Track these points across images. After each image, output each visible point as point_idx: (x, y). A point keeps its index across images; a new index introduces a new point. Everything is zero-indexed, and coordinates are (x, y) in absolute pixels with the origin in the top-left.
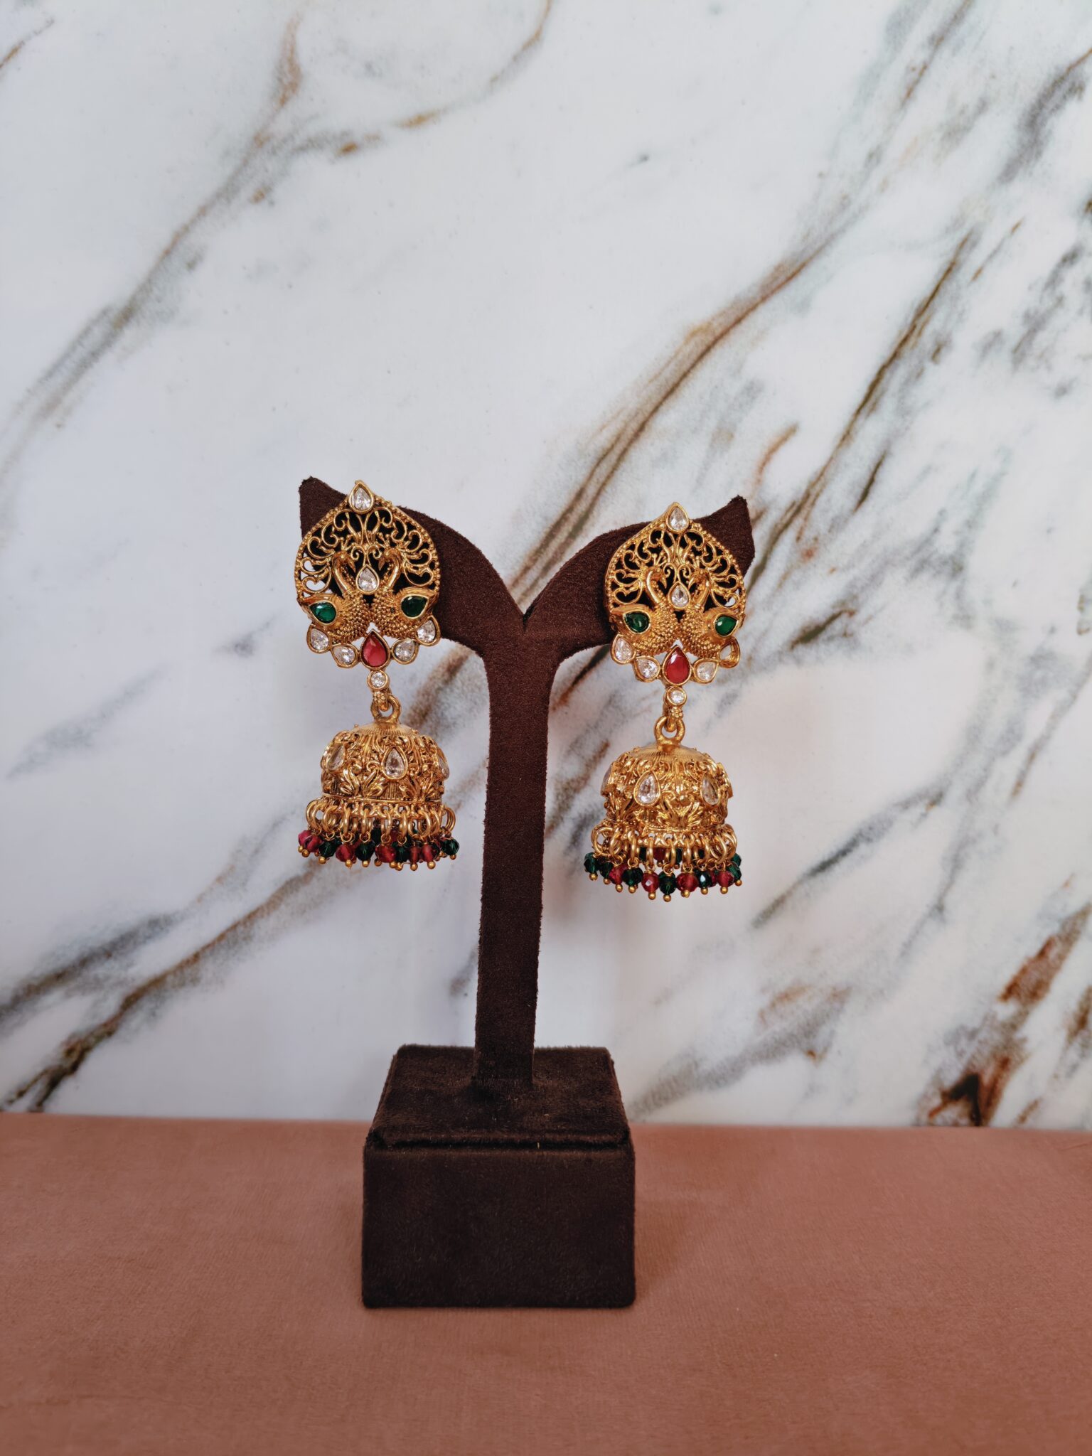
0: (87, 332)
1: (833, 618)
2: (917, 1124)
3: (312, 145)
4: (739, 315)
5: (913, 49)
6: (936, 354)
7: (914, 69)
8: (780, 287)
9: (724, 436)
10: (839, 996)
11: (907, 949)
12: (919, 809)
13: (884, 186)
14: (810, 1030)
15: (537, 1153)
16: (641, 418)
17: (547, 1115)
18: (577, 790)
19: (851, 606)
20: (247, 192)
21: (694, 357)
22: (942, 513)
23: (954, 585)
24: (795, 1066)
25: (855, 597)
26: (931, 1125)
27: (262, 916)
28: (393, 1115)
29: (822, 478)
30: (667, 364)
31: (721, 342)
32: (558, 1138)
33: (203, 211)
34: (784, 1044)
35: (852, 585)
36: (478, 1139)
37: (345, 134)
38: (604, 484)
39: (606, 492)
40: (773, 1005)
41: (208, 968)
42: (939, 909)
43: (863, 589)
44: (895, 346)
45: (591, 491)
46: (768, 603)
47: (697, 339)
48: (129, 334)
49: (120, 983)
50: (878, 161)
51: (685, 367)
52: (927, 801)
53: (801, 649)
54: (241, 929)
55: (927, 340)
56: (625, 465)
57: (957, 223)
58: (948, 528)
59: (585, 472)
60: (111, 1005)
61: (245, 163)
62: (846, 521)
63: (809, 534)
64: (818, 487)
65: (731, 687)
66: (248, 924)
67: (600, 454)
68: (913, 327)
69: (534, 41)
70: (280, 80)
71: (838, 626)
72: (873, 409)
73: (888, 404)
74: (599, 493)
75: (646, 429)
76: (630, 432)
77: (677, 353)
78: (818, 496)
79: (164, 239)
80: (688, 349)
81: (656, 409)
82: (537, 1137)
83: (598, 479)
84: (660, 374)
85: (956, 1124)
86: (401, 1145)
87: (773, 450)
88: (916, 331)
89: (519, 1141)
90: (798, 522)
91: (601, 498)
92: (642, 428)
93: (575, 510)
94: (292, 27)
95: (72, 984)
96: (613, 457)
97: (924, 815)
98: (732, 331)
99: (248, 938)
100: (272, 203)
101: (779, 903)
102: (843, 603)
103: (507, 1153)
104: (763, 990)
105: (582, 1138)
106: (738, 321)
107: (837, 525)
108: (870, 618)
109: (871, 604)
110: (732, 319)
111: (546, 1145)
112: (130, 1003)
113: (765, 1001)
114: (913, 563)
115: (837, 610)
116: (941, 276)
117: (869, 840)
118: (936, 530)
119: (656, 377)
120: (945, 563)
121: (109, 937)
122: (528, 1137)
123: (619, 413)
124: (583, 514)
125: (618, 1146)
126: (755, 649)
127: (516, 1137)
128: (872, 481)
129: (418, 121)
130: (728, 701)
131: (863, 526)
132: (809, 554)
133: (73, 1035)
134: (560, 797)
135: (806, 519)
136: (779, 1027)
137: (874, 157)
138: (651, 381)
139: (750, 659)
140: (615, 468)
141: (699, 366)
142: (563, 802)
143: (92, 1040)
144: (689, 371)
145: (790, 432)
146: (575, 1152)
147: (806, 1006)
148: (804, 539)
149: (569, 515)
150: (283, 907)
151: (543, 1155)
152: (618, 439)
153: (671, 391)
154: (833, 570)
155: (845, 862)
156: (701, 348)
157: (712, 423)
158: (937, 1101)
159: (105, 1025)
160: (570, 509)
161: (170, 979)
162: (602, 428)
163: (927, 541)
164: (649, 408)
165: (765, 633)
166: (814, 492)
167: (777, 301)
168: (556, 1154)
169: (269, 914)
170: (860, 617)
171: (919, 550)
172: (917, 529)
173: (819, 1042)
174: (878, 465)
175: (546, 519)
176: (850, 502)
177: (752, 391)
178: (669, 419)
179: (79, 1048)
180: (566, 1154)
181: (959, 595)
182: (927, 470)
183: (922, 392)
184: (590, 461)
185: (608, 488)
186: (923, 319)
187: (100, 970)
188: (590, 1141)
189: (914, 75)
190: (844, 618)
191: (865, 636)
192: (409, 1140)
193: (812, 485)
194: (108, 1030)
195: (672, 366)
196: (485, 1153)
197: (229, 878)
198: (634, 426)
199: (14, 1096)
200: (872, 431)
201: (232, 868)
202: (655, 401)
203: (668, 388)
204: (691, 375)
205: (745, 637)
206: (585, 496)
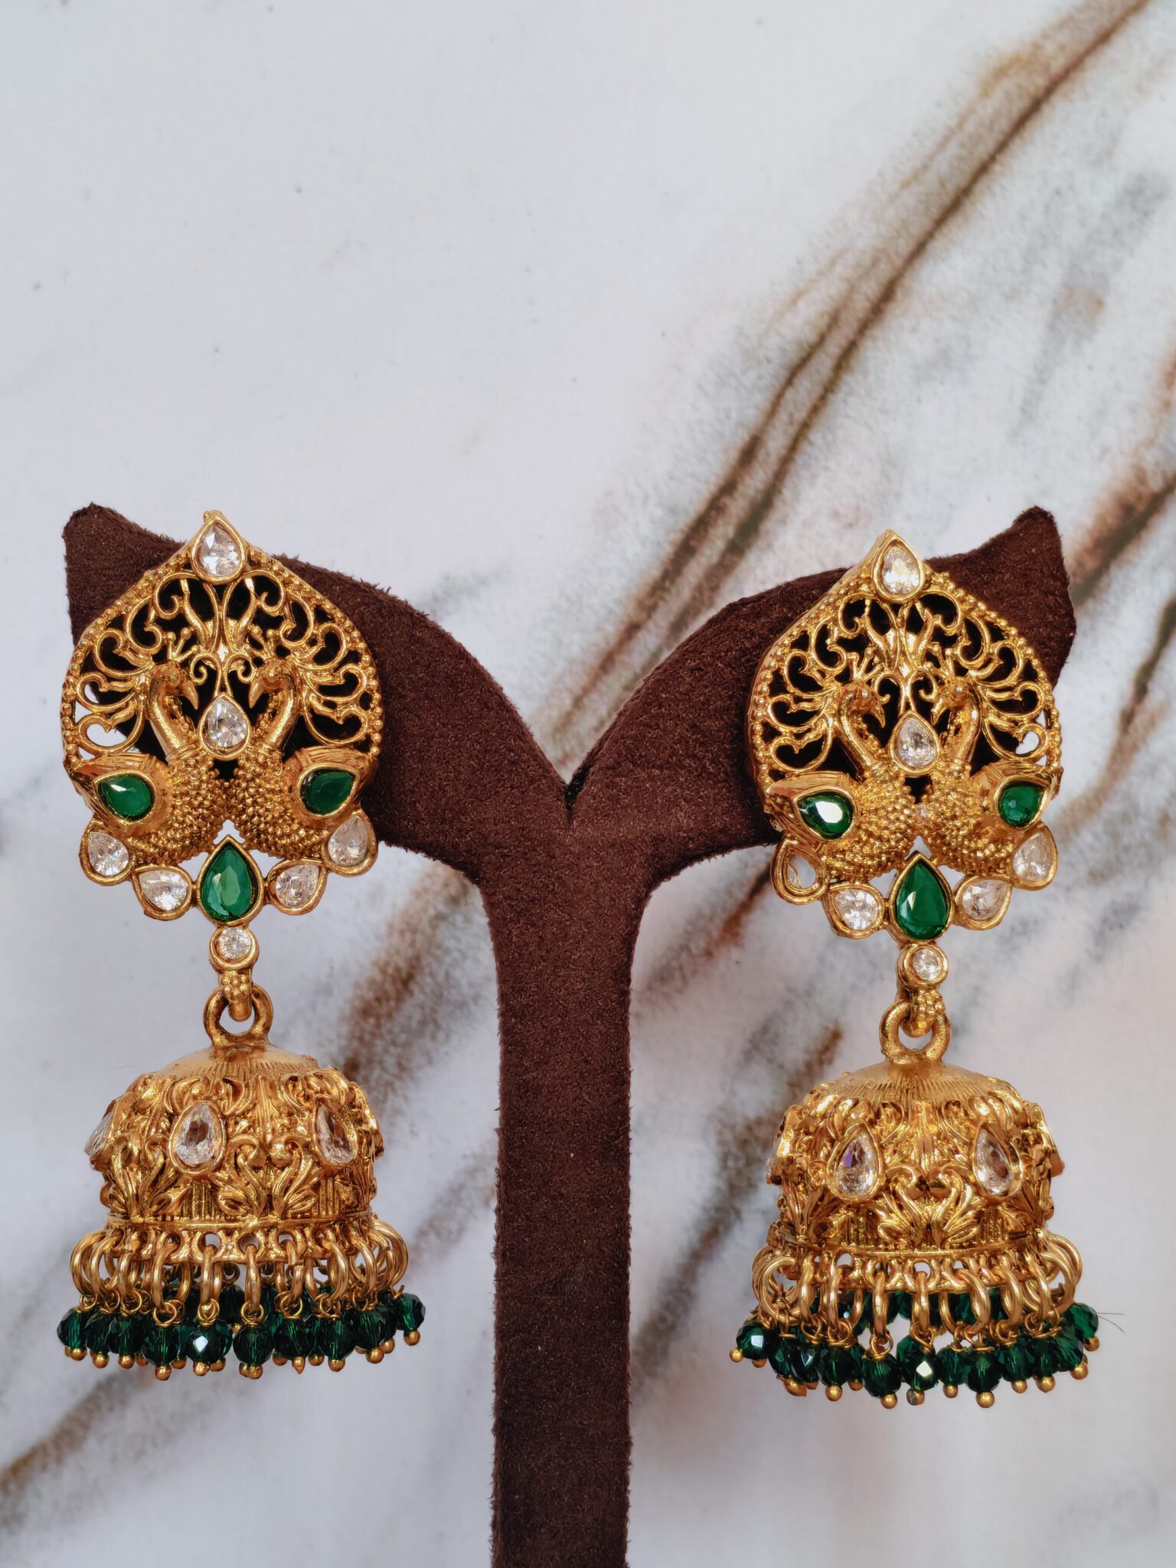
9: (1082, 304)
16: (885, 271)
21: (1004, 124)
27: (44, 1468)
30: (942, 145)
31: (1065, 87)
38: (805, 426)
39: (811, 443)
45: (776, 443)
47: (1008, 84)
51: (983, 151)
56: (849, 380)
59: (761, 400)
65: (1123, 888)
66: (12, 1487)
67: (794, 357)
74: (794, 447)
75: (899, 293)
76: (861, 305)
77: (962, 121)
80: (988, 109)
81: (920, 249)
83: (791, 416)
84: (925, 167)
91: (800, 459)
92: (888, 294)
93: (741, 488)
96: (824, 363)
98: (1089, 61)
106: (1104, 38)
110: (1090, 33)
119: (917, 176)
123: (833, 263)
124: (759, 497)
130: (1118, 921)
134: (731, 1163)
138: (905, 185)
140: (830, 388)
141: (1016, 145)
142: (739, 1172)
144: (992, 159)
149: (726, 500)
150: (91, 1444)
152: (834, 320)
153: (955, 204)
156: (1019, 106)
157: (1051, 276)
160: (728, 487)
162: (797, 296)
164: (905, 247)
169: (59, 1460)
175: (673, 511)
177: (1144, 197)
178: (951, 268)
184: (771, 374)
185: (815, 436)
195: (953, 149)
198: (871, 289)
202: (919, 225)
203: (947, 200)
204: (997, 168)
205: (1152, 771)
206: (761, 454)
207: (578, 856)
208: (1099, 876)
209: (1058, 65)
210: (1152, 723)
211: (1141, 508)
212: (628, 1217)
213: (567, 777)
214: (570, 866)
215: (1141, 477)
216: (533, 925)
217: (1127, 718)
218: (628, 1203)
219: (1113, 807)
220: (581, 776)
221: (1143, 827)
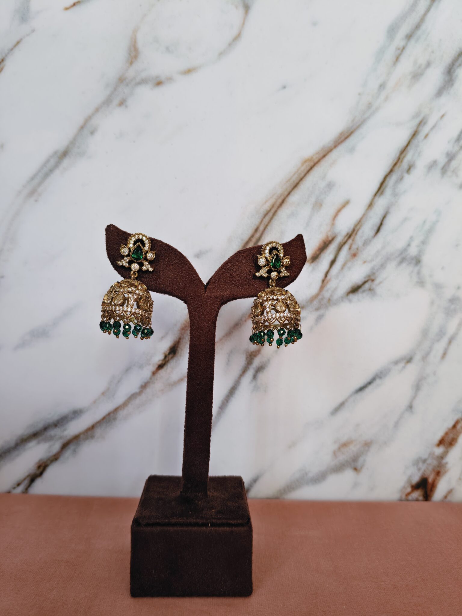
0: (48, 161)
1: (365, 282)
2: (401, 500)
3: (144, 82)
4: (325, 153)
5: (399, 40)
6: (409, 170)
7: (399, 49)
8: (342, 142)
9: (318, 205)
10: (368, 445)
11: (396, 425)
12: (401, 365)
13: (387, 99)
14: (355, 459)
15: (209, 528)
16: (282, 198)
17: (214, 510)
18: (255, 356)
19: (372, 277)
20: (116, 102)
21: (305, 171)
22: (411, 238)
23: (417, 269)
24: (349, 475)
25: (374, 274)
26: (407, 500)
27: (121, 409)
28: (144, 510)
29: (360, 223)
30: (294, 175)
31: (317, 165)
32: (218, 522)
33: (97, 110)
34: (344, 465)
35: (373, 268)
36: (183, 522)
37: (157, 77)
38: (267, 226)
39: (268, 229)
40: (339, 449)
41: (98, 432)
42: (410, 407)
43: (377, 270)
44: (391, 167)
45: (261, 228)
46: (337, 276)
47: (307, 164)
48: (66, 162)
49: (61, 438)
50: (384, 88)
51: (301, 176)
52: (405, 361)
53: (351, 296)
54: (112, 415)
55: (405, 164)
56: (275, 217)
57: (417, 115)
58: (414, 244)
59: (259, 220)
60: (57, 447)
61: (115, 89)
62: (370, 241)
63: (354, 247)
64: (358, 227)
65: (321, 312)
66: (115, 413)
67: (265, 213)
68: (399, 159)
69: (238, 37)
70: (130, 54)
71: (367, 286)
72: (382, 193)
73: (388, 191)
74: (265, 228)
75: (285, 202)
76: (278, 204)
77: (298, 170)
78: (358, 230)
79: (81, 122)
80: (302, 168)
81: (289, 194)
82: (209, 521)
83: (264, 224)
84: (291, 179)
85: (417, 500)
86: (148, 525)
87: (339, 211)
88: (400, 160)
89: (200, 523)
90: (350, 241)
91: (266, 232)
92: (283, 202)
93: (255, 236)
94: (135, 31)
95: (41, 438)
96: (271, 214)
97: (404, 367)
98: (322, 161)
99: (115, 419)
100: (126, 107)
101: (342, 405)
102: (369, 276)
103: (195, 529)
104: (335, 442)
105: (229, 521)
106: (324, 156)
107: (366, 243)
108: (381, 283)
109: (381, 276)
110: (322, 155)
111: (213, 525)
112: (65, 446)
113: (336, 447)
114: (399, 259)
115: (366, 279)
116: (410, 137)
117: (380, 378)
118: (409, 245)
119: (289, 180)
120: (412, 259)
121: (56, 418)
122: (204, 521)
123: (273, 196)
124: (258, 238)
125: (245, 525)
126: (331, 296)
127: (200, 521)
128: (381, 224)
129: (188, 71)
130: (320, 318)
131: (377, 244)
132: (354, 255)
133: (40, 460)
134: (248, 359)
135: (353, 240)
136: (342, 458)
137: (382, 86)
138: (287, 182)
139: (329, 300)
140: (271, 219)
141: (307, 175)
143: (49, 462)
145: (346, 203)
146: (225, 528)
147: (353, 449)
148: (352, 249)
149: (252, 238)
150: (130, 405)
151: (211, 529)
152: (273, 206)
153: (296, 186)
154: (365, 262)
155: (370, 388)
156: (308, 168)
157: (313, 199)
158: (409, 490)
159: (55, 455)
160: (252, 236)
161: (82, 436)
162: (266, 202)
163: (405, 250)
164: (286, 193)
165: (336, 289)
166: (356, 229)
167: (341, 148)
168: (217, 529)
169: (124, 408)
170: (377, 282)
171: (401, 253)
172: (400, 245)
173: (359, 464)
174: (384, 217)
175: (242, 240)
176: (372, 233)
177: (330, 186)
178: (295, 198)
179: (43, 465)
180: (222, 529)
181: (419, 273)
182: (405, 220)
183: (402, 187)
184: (261, 215)
185: (269, 227)
186: (403, 155)
187: (52, 432)
188: (232, 523)
189: (399, 52)
190: (370, 282)
191: (379, 290)
192: (151, 523)
193: (356, 226)
194: (55, 458)
195: (296, 176)
196: (185, 529)
197: (107, 393)
198: (280, 201)
199: (16, 486)
200: (381, 203)
201: (108, 389)
202: (289, 189)
203: (294, 185)
204: (304, 179)
205: (327, 291)
206: (258, 230)
207: (207, 299)
208: (317, 309)
209: (316, 160)
210: (328, 282)
211: (327, 243)
212: (214, 371)
213: (205, 284)
214: (205, 301)
215: (328, 237)
216: (197, 312)
217: (323, 281)
218: (214, 368)
219: (320, 297)
220: (208, 283)
221: (325, 301)
